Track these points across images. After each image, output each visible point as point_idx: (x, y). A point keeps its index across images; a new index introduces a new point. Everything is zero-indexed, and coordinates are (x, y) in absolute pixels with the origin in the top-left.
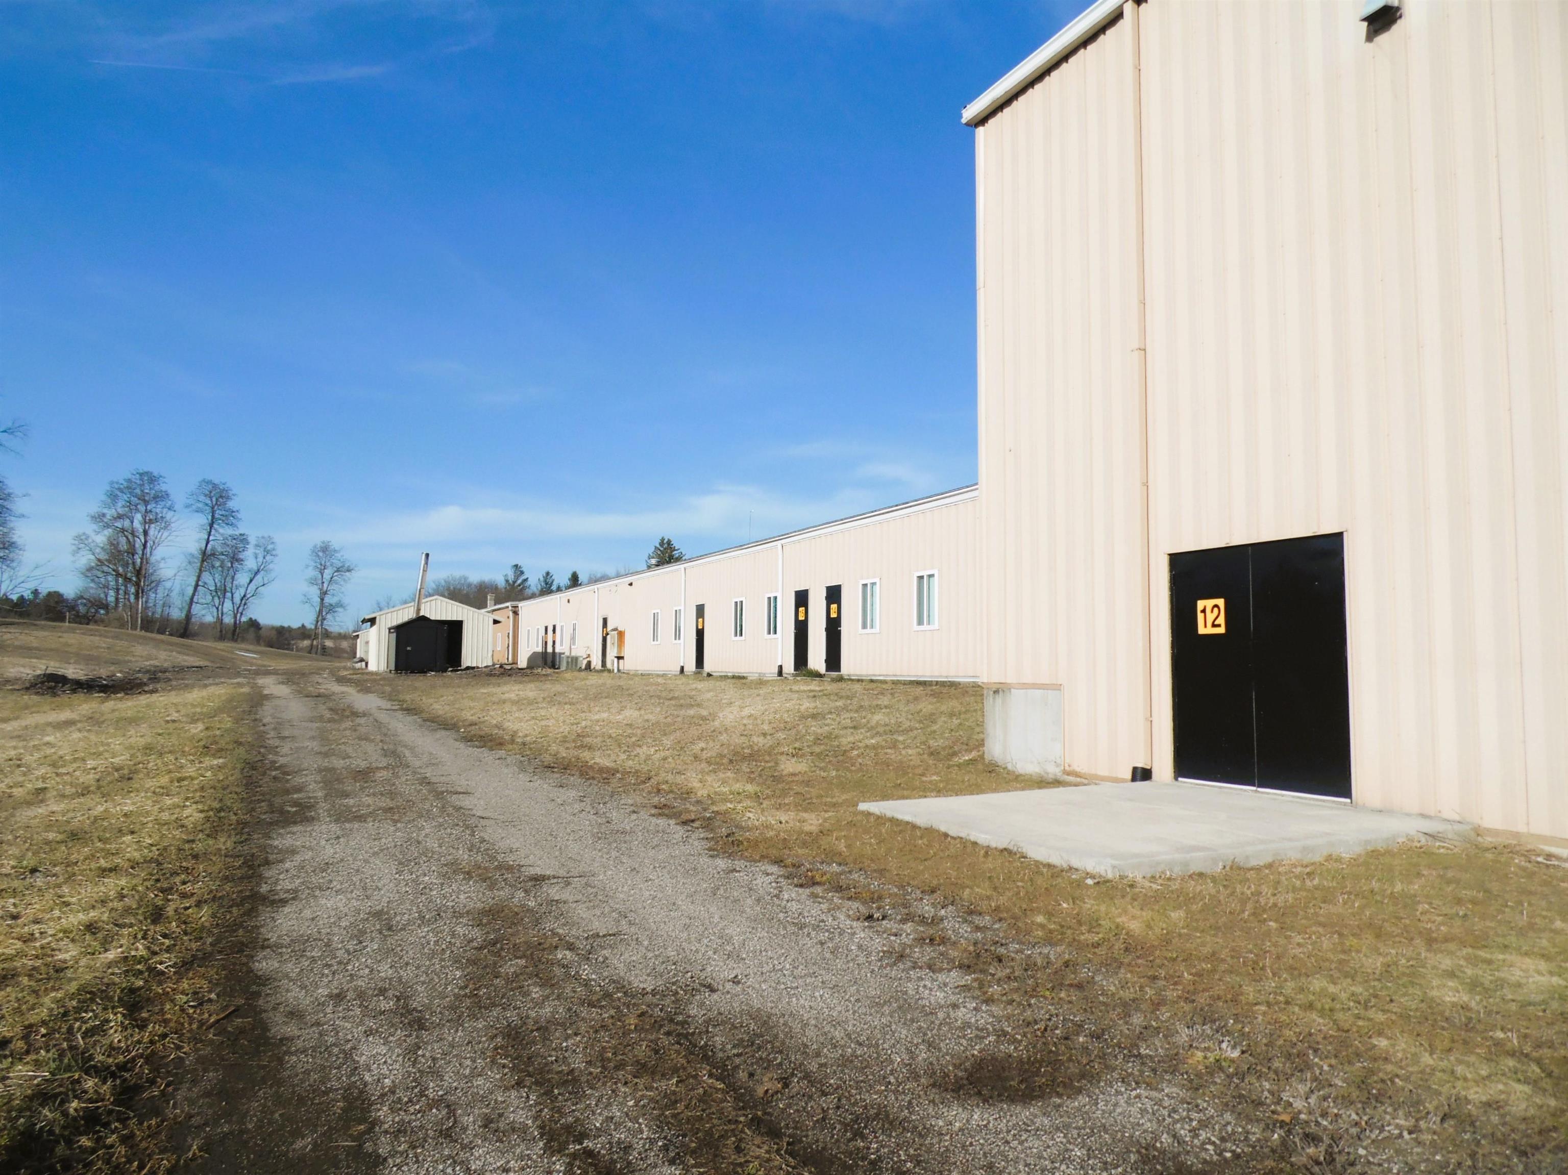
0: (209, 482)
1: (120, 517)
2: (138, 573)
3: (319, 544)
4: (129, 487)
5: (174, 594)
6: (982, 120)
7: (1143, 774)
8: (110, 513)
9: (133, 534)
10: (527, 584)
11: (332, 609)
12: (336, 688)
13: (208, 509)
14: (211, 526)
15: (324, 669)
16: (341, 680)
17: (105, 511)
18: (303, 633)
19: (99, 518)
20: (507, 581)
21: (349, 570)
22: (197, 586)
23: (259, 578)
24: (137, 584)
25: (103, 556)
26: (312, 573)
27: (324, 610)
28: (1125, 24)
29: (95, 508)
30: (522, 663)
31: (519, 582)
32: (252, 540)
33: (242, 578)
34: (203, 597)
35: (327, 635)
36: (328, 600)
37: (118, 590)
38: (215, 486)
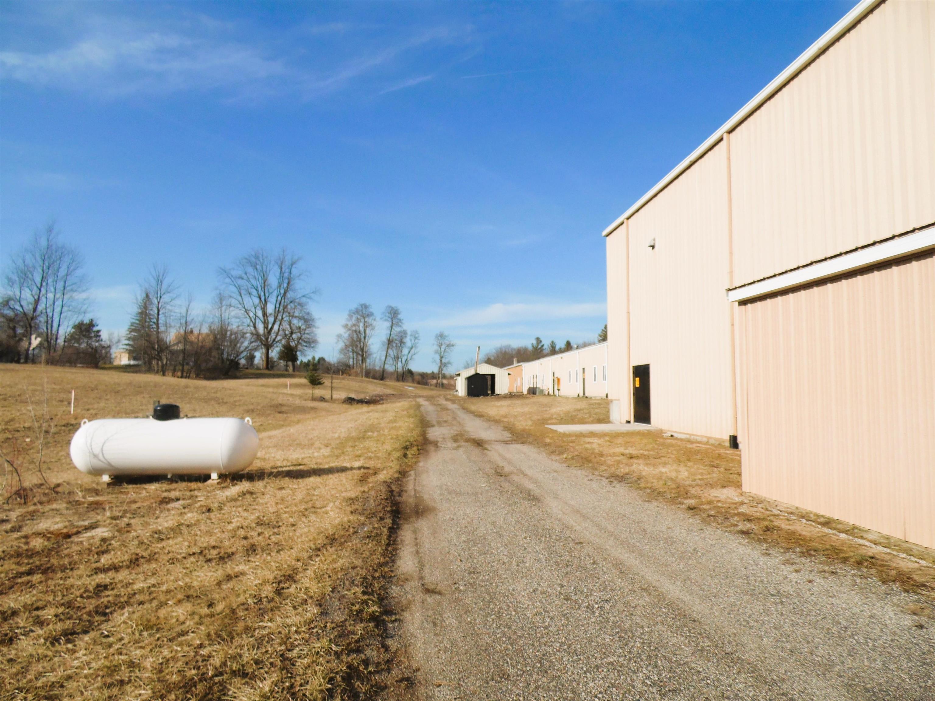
0: (390, 307)
1: (354, 325)
2: (362, 350)
3: (438, 333)
4: (357, 311)
5: (377, 361)
6: (608, 235)
7: (629, 422)
8: (350, 324)
9: (360, 332)
10: (544, 347)
11: (445, 365)
12: (444, 402)
13: (390, 320)
14: (392, 327)
15: (440, 395)
16: (447, 399)
17: (348, 323)
18: (433, 376)
19: (346, 326)
20: (533, 346)
21: (453, 345)
22: (386, 356)
23: (413, 350)
24: (362, 356)
25: (348, 343)
26: (436, 348)
27: (442, 365)
28: (624, 225)
29: (344, 322)
30: (525, 392)
31: (539, 347)
32: (409, 333)
33: (405, 351)
34: (390, 361)
35: (444, 377)
36: (444, 360)
37: (353, 359)
38: (393, 308)
